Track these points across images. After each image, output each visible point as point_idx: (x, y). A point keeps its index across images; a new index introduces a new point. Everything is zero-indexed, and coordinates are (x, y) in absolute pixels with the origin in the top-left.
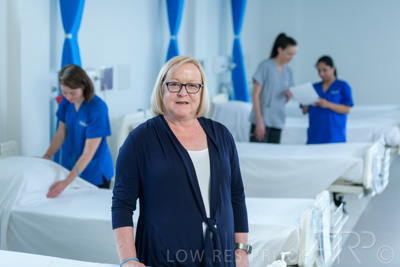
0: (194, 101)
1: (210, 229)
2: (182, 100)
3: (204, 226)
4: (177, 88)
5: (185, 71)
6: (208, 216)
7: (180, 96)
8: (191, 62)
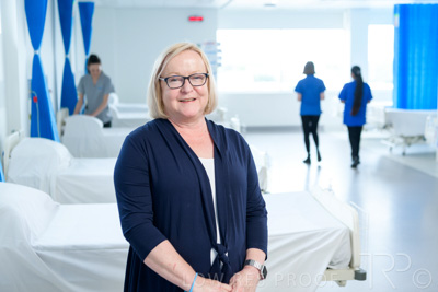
0: (201, 95)
1: (219, 258)
2: (187, 97)
3: (213, 255)
4: (179, 83)
5: (185, 61)
6: (219, 241)
7: (184, 93)
8: (190, 48)
